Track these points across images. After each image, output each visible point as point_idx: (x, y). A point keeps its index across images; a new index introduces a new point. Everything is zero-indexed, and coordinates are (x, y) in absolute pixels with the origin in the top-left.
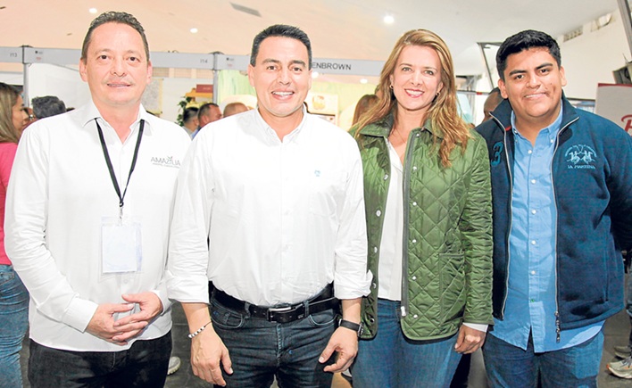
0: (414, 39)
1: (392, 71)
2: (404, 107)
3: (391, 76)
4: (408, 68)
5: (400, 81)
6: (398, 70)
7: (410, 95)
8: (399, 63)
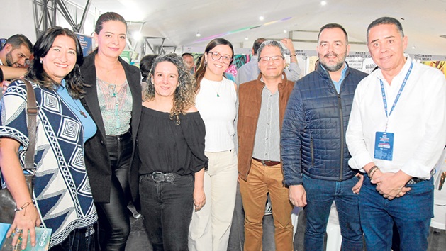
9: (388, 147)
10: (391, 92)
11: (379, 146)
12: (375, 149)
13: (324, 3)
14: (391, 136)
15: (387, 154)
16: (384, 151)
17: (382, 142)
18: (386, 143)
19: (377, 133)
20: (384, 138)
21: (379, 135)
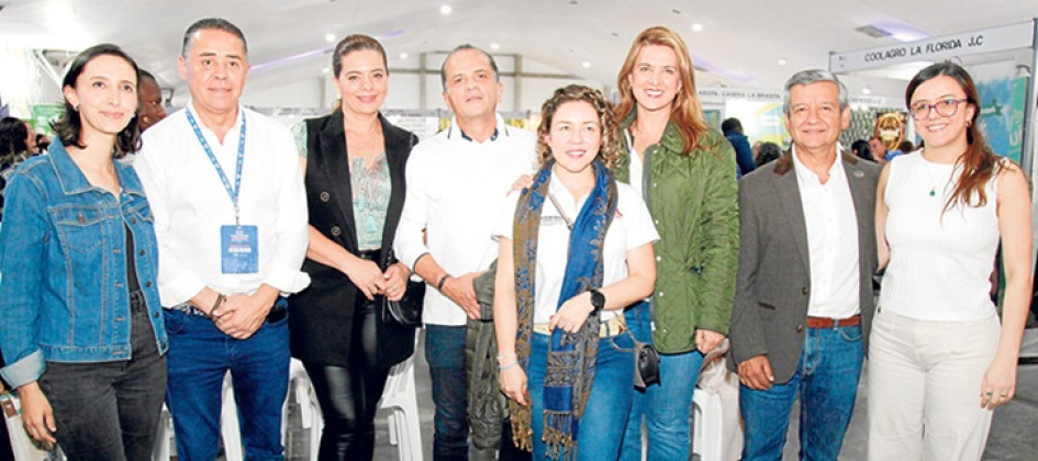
0: (651, 38)
1: (631, 71)
2: (645, 108)
3: (630, 76)
4: (646, 68)
5: (639, 81)
6: (637, 70)
7: (650, 95)
8: (637, 63)
9: (249, 250)
10: (227, 155)
11: (231, 250)
12: (223, 256)
13: (446, 10)
14: (252, 231)
15: (249, 263)
16: (242, 258)
17: (236, 244)
18: (244, 244)
19: (223, 228)
20: (239, 236)
21: (226, 232)
